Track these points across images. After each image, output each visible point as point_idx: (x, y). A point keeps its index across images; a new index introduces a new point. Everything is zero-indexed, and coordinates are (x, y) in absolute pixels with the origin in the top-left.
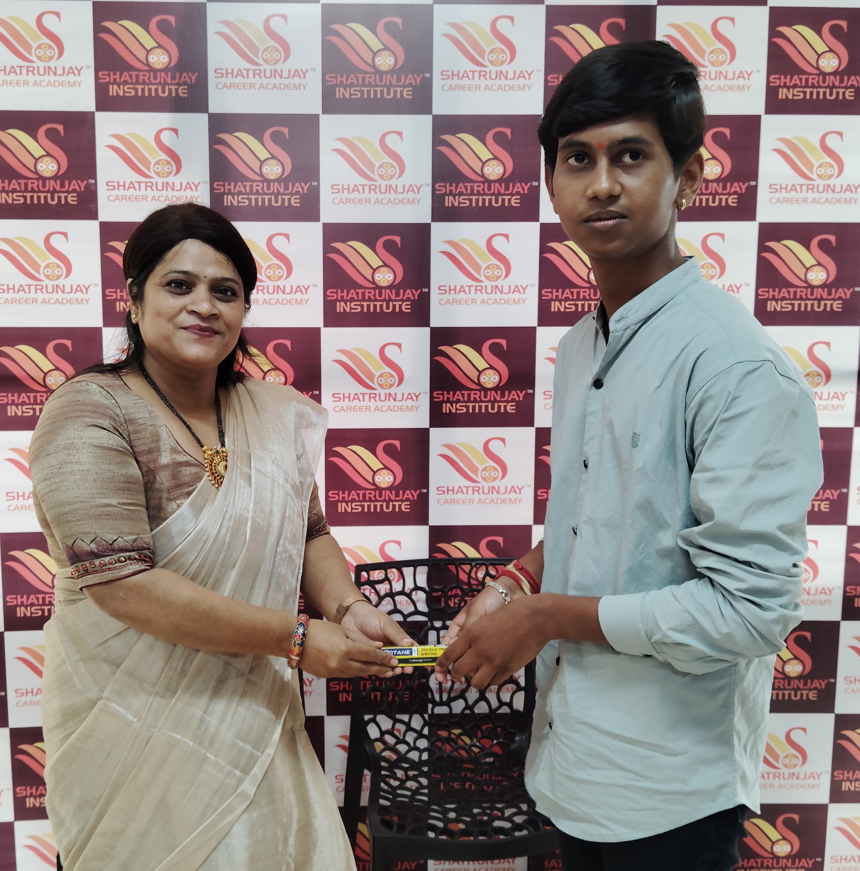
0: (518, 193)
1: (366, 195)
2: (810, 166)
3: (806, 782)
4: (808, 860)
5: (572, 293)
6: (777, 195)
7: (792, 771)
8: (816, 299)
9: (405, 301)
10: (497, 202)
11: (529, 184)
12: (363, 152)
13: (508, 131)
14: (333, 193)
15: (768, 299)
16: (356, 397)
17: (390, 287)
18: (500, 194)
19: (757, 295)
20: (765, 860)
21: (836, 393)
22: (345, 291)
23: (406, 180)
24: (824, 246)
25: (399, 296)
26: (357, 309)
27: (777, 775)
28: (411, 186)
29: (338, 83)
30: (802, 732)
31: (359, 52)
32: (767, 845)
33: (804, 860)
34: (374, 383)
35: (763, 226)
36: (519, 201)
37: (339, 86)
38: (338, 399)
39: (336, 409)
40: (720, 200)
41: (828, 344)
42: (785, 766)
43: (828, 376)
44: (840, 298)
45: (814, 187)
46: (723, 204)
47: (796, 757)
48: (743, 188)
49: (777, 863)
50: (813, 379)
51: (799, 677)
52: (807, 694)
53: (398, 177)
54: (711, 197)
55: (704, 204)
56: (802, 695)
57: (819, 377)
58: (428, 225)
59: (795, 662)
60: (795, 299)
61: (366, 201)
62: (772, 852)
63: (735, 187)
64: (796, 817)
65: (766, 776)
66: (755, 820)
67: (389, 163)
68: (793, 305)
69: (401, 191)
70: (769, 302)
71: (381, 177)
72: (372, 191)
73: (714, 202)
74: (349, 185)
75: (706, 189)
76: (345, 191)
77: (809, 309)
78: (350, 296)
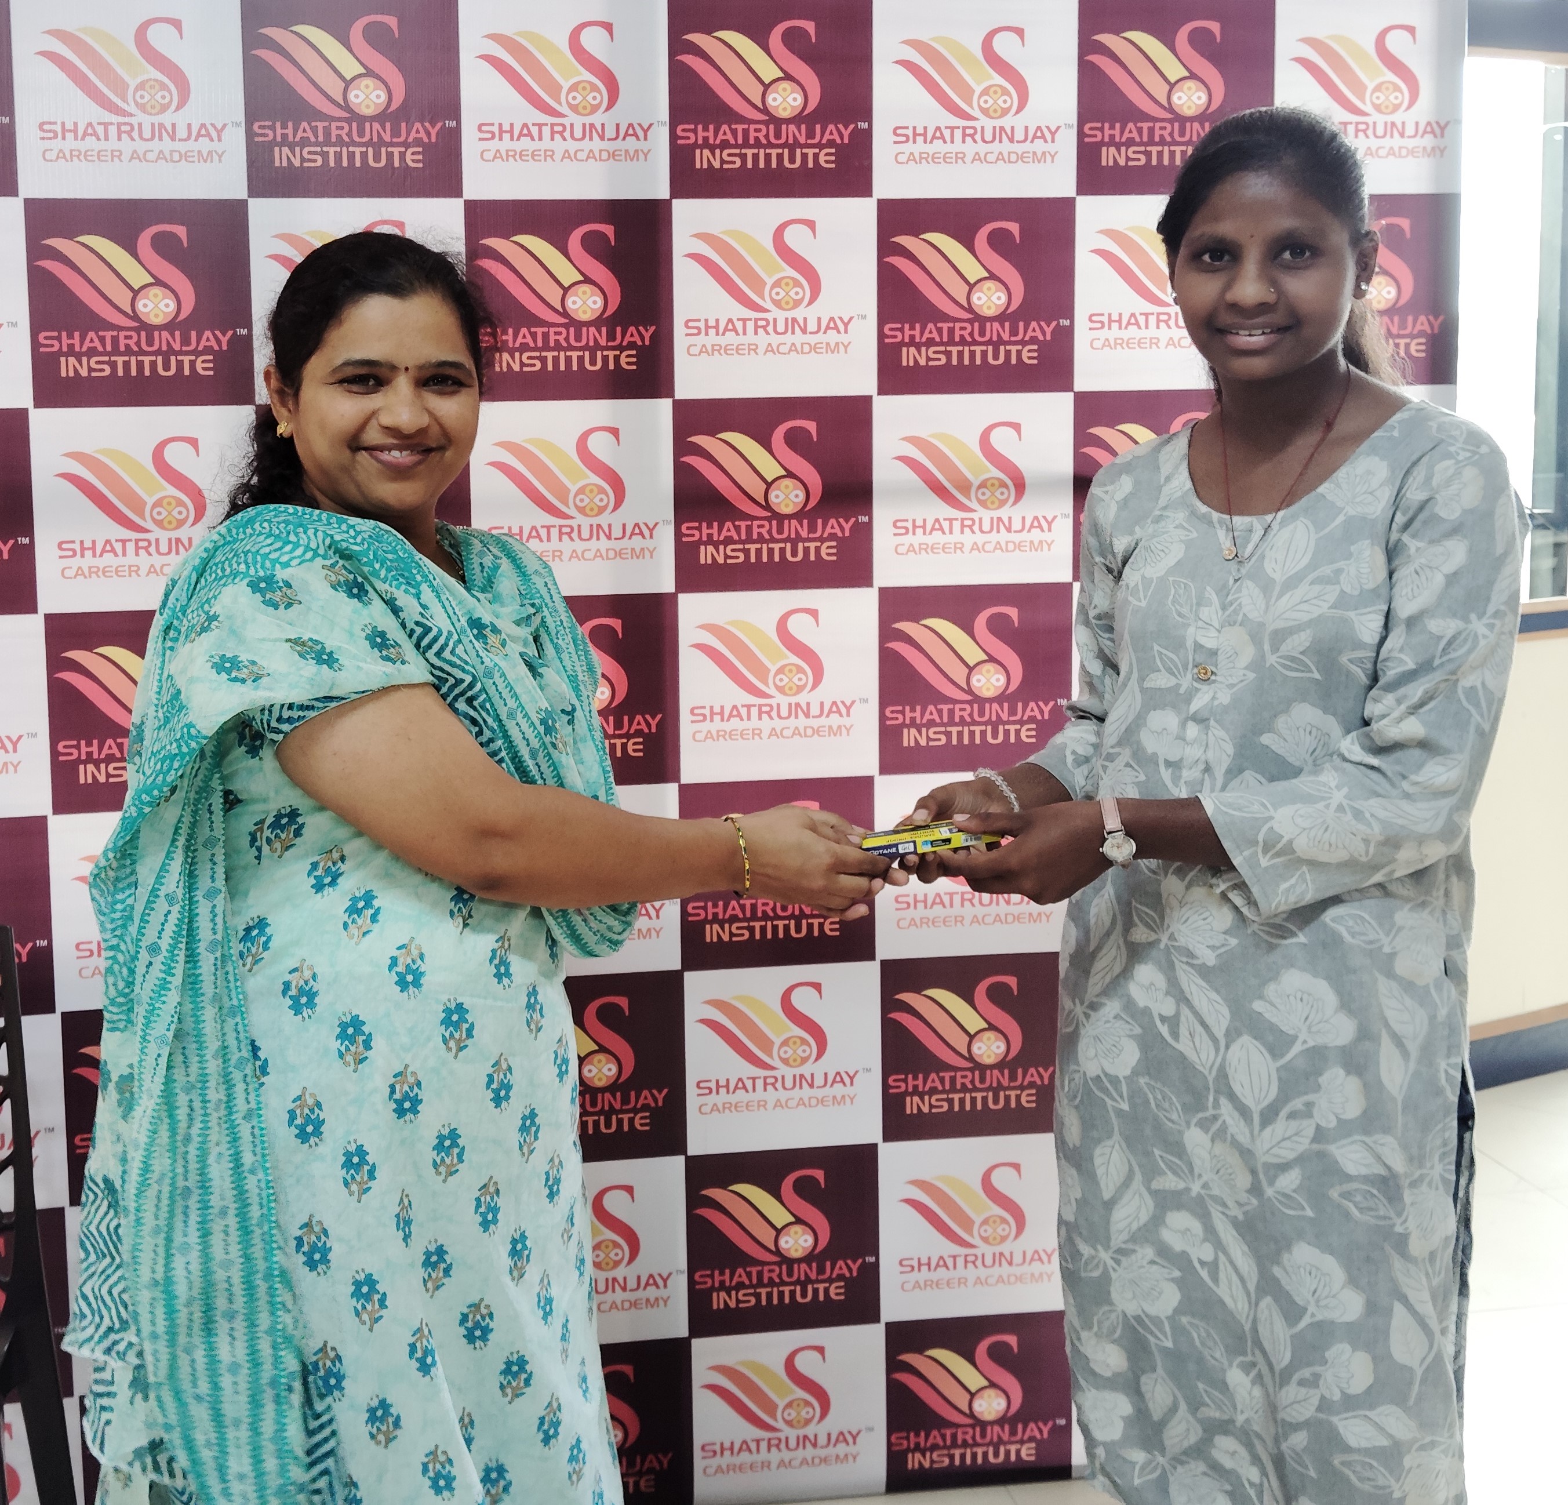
0: (418, 142)
1: (113, 144)
2: (966, 92)
3: (1026, 1269)
4: (1041, 1424)
5: (534, 336)
6: (909, 147)
7: (997, 1249)
8: (989, 342)
9: (202, 353)
10: (377, 158)
11: (439, 125)
12: (101, 56)
13: (392, 21)
14: (43, 139)
15: (902, 344)
16: (108, 547)
17: (170, 326)
18: (381, 142)
19: (881, 336)
20: (960, 1431)
21: (1036, 518)
22: (77, 334)
23: (193, 114)
24: (999, 242)
25: (189, 344)
26: (103, 370)
27: (971, 1258)
28: (203, 126)
30: (1012, 1171)
32: (961, 1400)
33: (1032, 1425)
34: (144, 519)
35: (884, 206)
36: (420, 157)
38: (70, 553)
39: (67, 573)
40: (804, 156)
41: (1016, 427)
42: (985, 1240)
43: (1020, 487)
44: (1033, 340)
45: (976, 132)
46: (811, 165)
47: (1004, 1221)
48: (846, 134)
49: (983, 1435)
50: (993, 494)
51: (1000, 1065)
52: (1018, 1097)
53: (178, 109)
54: (786, 151)
55: (774, 165)
56: (1007, 1098)
57: (1004, 490)
58: (243, 204)
59: (990, 1035)
60: (951, 342)
61: (113, 157)
62: (972, 1415)
63: (831, 133)
64: (1012, 1340)
65: (950, 1262)
66: (935, 1353)
67: (156, 80)
68: (948, 354)
69: (185, 136)
70: (904, 350)
71: (142, 108)
72: (124, 136)
73: (792, 160)
74: (76, 124)
75: (778, 136)
76: (67, 135)
77: (978, 362)
78: (87, 344)
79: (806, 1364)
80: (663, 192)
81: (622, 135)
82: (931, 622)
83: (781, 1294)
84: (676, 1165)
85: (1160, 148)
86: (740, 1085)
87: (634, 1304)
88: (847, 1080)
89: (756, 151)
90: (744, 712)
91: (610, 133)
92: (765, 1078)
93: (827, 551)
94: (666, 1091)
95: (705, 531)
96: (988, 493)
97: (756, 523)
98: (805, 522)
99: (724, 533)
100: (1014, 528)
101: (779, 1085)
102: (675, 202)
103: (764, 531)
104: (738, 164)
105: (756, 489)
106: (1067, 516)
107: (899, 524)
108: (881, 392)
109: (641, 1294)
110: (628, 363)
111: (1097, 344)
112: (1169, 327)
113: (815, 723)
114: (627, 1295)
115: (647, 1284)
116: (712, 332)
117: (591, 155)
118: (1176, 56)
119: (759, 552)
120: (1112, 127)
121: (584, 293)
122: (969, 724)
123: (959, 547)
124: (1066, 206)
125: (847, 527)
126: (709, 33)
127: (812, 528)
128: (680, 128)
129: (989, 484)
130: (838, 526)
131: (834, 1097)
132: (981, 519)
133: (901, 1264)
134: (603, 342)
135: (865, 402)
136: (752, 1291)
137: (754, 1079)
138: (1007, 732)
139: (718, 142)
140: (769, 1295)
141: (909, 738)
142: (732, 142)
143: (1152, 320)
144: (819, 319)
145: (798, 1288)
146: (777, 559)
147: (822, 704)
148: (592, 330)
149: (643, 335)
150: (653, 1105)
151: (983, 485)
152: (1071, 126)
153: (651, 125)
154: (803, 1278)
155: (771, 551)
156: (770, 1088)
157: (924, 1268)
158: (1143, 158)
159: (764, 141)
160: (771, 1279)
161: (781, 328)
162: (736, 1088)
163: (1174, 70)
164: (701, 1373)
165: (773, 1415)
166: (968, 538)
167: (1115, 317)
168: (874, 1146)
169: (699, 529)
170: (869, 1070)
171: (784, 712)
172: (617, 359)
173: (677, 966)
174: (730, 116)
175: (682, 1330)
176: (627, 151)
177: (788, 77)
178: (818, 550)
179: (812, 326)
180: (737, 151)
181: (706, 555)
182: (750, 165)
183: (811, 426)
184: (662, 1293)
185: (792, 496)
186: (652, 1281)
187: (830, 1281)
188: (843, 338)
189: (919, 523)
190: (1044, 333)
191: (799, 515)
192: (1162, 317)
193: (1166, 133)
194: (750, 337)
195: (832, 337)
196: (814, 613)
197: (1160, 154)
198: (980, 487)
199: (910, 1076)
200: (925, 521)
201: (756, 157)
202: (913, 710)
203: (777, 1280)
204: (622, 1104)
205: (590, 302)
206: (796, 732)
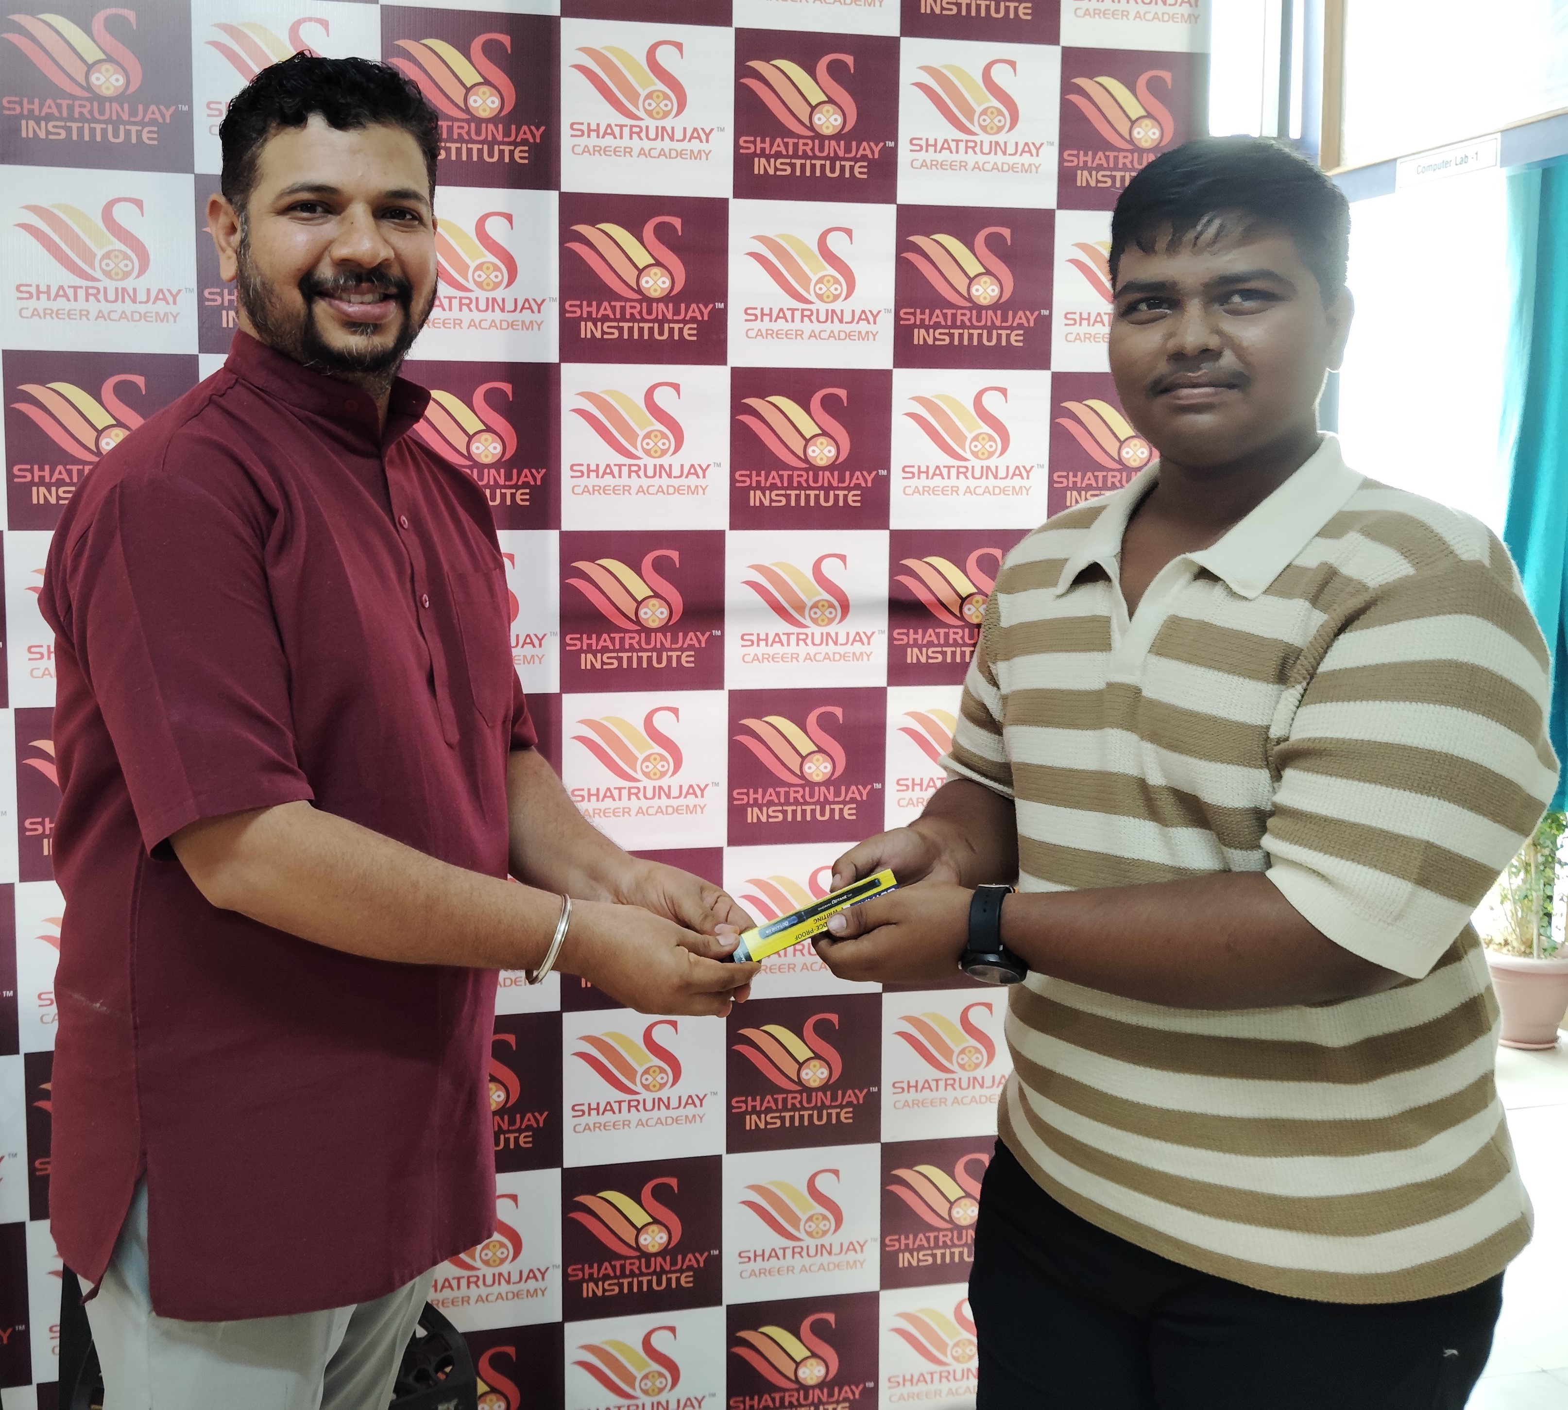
2: (805, 280)
3: (843, 1258)
4: (853, 1387)
7: (819, 1242)
12: (73, 231)
15: (750, 487)
19: (733, 480)
20: (787, 1394)
21: (858, 633)
22: (47, 467)
23: (151, 281)
24: (830, 405)
29: (25, 113)
30: (832, 1176)
31: (61, 62)
32: (788, 1368)
33: (846, 1388)
37: (28, 118)
38: (38, 656)
39: (36, 673)
40: (671, 330)
41: (843, 558)
42: (810, 1234)
43: (845, 607)
44: (857, 487)
45: (812, 314)
46: (676, 337)
47: (825, 1218)
48: (706, 312)
49: (806, 1397)
50: (823, 613)
51: (824, 1088)
52: (838, 1114)
53: (138, 276)
54: (656, 325)
55: (646, 337)
56: (829, 1115)
57: (832, 610)
58: (196, 357)
59: (816, 1063)
60: (790, 487)
61: (81, 315)
62: (797, 1381)
63: (694, 311)
64: (831, 1317)
65: (780, 1253)
66: (767, 1329)
67: (120, 251)
68: (788, 497)
69: (144, 299)
70: (752, 492)
71: (107, 274)
72: (91, 298)
73: (661, 333)
74: (49, 287)
75: (649, 312)
76: (41, 295)
77: (812, 503)
78: (56, 476)
79: (660, 1342)
80: (553, 356)
81: (519, 307)
82: (771, 719)
83: (640, 1284)
84: (554, 1175)
85: (961, 331)
86: (608, 1108)
87: (517, 1295)
88: (697, 1102)
89: (631, 324)
90: (616, 793)
91: (509, 306)
92: (629, 1101)
93: (687, 660)
94: (546, 1113)
95: (586, 641)
96: (819, 613)
97: (627, 635)
98: (669, 635)
99: (601, 643)
100: (840, 642)
101: (641, 1107)
102: (563, 365)
103: (634, 642)
104: (616, 335)
105: (629, 608)
106: (883, 632)
107: (746, 637)
108: (733, 527)
109: (523, 1286)
110: (522, 500)
111: (908, 491)
112: (967, 478)
113: (675, 803)
114: (511, 1287)
115: (528, 1277)
116: (593, 475)
117: (493, 324)
118: (975, 255)
119: (630, 659)
120: (923, 313)
121: (486, 440)
122: (801, 804)
123: (795, 657)
124: (886, 375)
125: (703, 640)
126: (593, 224)
127: (674, 640)
128: (568, 303)
129: (820, 605)
130: (695, 638)
131: (687, 1117)
132: (813, 634)
133: (740, 1255)
134: (501, 481)
135: (719, 536)
136: (616, 1281)
137: (620, 1102)
138: (832, 811)
139: (599, 316)
140: (630, 1285)
141: (752, 815)
142: (612, 316)
143: (953, 471)
144: (682, 466)
145: (655, 1278)
146: (645, 665)
147: (681, 787)
148: (493, 471)
149: (534, 476)
150: (535, 1125)
151: (815, 606)
152: (889, 311)
153: (544, 301)
154: (658, 1269)
155: (640, 659)
156: (633, 1109)
157: (759, 1259)
158: (947, 338)
159: (638, 317)
160: (631, 1271)
161: (650, 473)
162: (605, 1110)
163: (973, 267)
164: (573, 1351)
165: (632, 1386)
166: (802, 650)
167: (923, 469)
168: (719, 1157)
169: (581, 640)
170: (715, 1094)
171: (649, 794)
172: (513, 496)
173: (557, 1008)
174: (612, 295)
175: (556, 1316)
176: (523, 322)
177: (658, 264)
178: (679, 658)
179: (676, 472)
180: (616, 324)
181: (587, 661)
182: (626, 336)
183: (675, 555)
184: (540, 1284)
185: (658, 613)
186: (532, 1275)
187: (681, 1271)
188: (701, 482)
189: (763, 636)
190: (866, 481)
191: (663, 629)
192: (961, 470)
193: (966, 319)
194: (625, 480)
195: (692, 481)
196: (675, 711)
197: (961, 336)
198: (811, 608)
199: (750, 1098)
200: (767, 635)
201: (631, 329)
202: (756, 792)
203: (637, 1271)
204: (509, 1125)
205: (491, 448)
206: (660, 810)
